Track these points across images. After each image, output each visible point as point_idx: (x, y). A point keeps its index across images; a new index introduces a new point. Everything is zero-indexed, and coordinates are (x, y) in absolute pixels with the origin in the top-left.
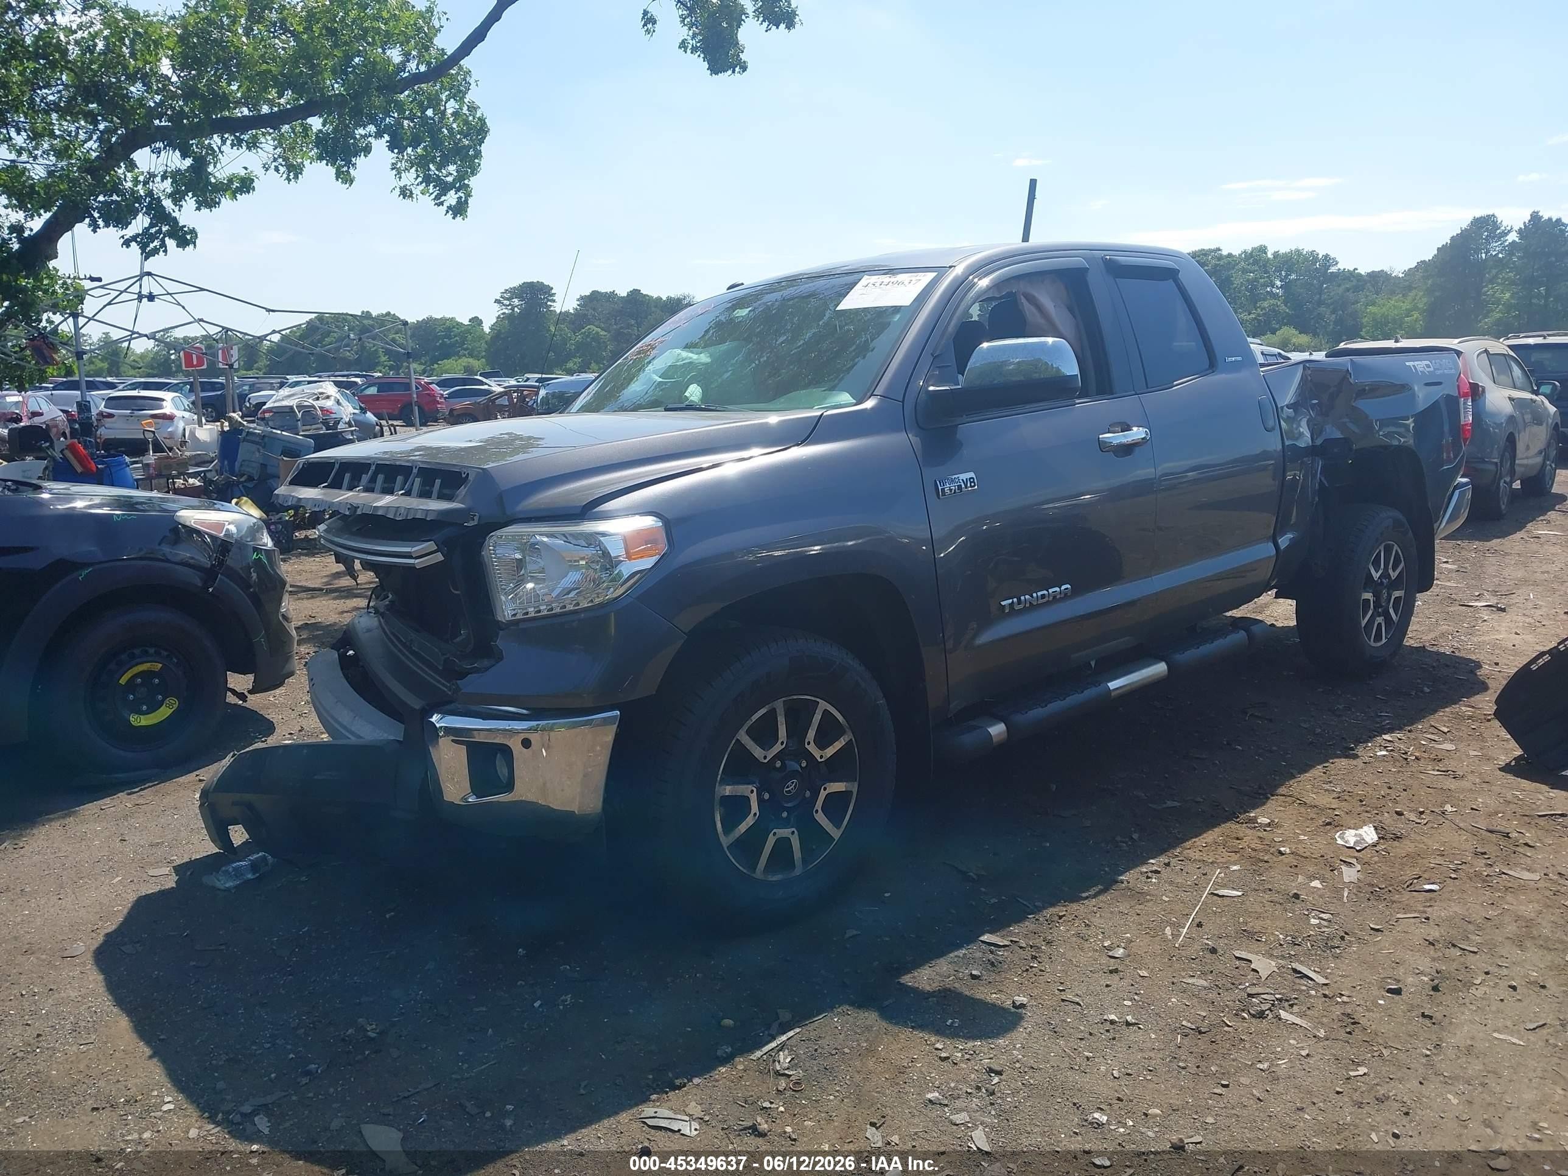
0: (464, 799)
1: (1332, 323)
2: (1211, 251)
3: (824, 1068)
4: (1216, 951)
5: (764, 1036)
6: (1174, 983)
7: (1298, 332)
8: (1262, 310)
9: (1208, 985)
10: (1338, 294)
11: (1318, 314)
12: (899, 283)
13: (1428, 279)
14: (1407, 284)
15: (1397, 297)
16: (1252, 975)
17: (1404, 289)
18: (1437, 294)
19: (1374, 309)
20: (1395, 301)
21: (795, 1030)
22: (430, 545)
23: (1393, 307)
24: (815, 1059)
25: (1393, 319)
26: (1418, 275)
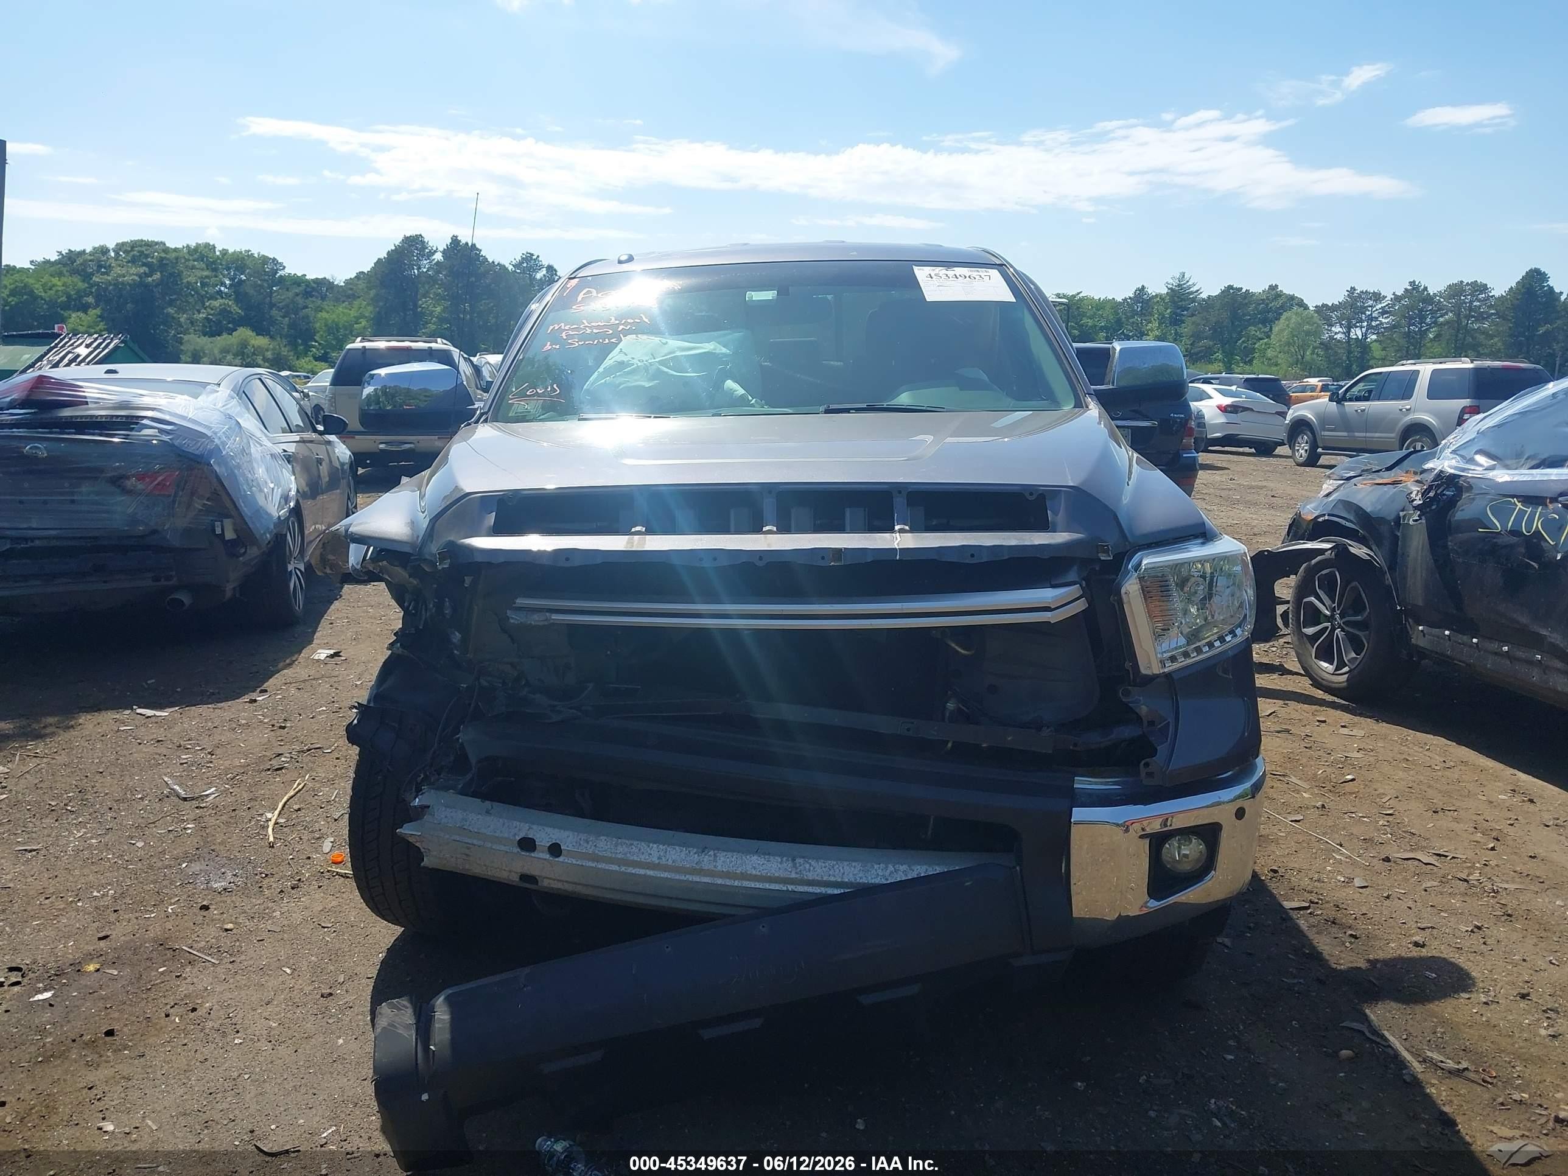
0: (1145, 905)
3: (1464, 1050)
4: (1387, 860)
5: (1386, 1050)
6: (1426, 891)
7: (255, 334)
8: (212, 309)
9: (1439, 884)
10: (288, 298)
11: (271, 317)
12: (969, 277)
13: (370, 290)
14: (350, 292)
15: (344, 305)
16: (1435, 868)
17: (348, 297)
18: (381, 304)
19: (324, 315)
20: (343, 308)
21: (1386, 1034)
22: (1074, 590)
23: (342, 314)
24: (1444, 1048)
25: (344, 325)
26: (362, 285)
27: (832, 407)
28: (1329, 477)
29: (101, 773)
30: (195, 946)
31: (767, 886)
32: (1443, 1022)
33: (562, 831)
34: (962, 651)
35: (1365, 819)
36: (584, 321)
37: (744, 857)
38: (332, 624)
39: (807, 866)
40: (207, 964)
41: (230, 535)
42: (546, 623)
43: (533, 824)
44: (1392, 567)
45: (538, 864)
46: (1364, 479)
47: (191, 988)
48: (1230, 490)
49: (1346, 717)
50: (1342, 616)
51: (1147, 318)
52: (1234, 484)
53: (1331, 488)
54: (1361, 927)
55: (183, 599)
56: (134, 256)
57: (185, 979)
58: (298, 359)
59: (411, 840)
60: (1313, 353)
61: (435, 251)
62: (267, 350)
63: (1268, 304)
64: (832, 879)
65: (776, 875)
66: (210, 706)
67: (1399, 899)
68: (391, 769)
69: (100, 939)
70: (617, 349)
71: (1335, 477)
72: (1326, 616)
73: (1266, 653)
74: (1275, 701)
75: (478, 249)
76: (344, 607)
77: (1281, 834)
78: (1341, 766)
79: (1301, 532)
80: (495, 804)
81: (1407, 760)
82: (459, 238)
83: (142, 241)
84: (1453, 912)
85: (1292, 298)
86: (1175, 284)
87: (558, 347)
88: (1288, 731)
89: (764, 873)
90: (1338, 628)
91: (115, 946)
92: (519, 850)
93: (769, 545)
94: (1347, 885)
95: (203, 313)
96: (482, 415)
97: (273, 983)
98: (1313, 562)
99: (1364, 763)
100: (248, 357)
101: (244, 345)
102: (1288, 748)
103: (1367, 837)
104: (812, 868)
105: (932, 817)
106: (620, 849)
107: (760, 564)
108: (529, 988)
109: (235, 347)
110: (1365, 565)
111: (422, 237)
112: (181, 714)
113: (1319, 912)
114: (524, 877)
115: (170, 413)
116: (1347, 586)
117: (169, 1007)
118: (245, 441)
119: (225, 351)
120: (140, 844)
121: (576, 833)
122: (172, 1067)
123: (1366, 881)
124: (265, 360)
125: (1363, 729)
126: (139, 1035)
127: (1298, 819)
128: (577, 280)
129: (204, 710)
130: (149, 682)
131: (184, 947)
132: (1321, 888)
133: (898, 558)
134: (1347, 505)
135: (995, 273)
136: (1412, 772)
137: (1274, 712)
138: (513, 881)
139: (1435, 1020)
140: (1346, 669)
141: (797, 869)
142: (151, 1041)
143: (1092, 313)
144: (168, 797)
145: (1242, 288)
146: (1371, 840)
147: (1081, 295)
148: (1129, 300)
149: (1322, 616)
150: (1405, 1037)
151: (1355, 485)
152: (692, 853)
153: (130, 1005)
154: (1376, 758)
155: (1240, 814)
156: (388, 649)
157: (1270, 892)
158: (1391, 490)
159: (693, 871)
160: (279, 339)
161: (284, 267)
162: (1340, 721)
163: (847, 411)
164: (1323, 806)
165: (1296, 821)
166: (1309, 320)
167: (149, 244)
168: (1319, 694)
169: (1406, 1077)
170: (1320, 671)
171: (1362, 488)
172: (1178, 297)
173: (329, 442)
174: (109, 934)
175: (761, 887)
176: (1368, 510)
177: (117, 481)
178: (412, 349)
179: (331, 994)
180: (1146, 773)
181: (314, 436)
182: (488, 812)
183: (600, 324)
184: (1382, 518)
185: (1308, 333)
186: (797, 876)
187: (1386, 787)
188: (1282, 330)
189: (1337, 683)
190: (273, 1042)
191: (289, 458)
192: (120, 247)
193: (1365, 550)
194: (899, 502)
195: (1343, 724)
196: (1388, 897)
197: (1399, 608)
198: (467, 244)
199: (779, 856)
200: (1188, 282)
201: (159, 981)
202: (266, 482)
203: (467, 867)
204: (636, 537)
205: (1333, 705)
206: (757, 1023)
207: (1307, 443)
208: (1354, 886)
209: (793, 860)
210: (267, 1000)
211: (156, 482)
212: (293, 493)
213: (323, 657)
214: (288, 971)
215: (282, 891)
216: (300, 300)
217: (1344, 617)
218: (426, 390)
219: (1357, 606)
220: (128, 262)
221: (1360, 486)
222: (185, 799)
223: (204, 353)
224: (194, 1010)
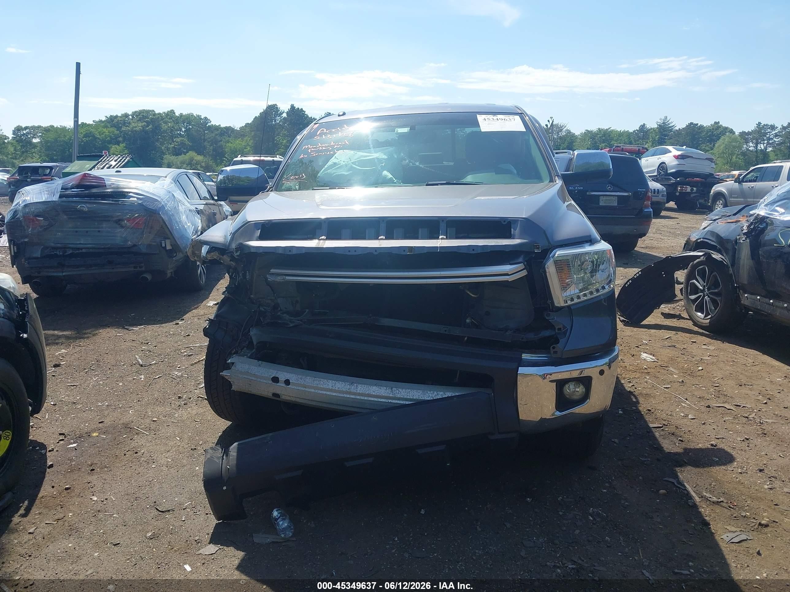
0: (553, 415)
1: (211, 151)
2: (150, 111)
3: (723, 493)
4: (709, 407)
5: (683, 491)
6: (725, 421)
7: (196, 154)
8: (177, 143)
9: (732, 419)
10: (213, 136)
11: (204, 145)
12: (504, 119)
13: (252, 132)
14: (242, 133)
15: (239, 140)
16: (733, 411)
17: (241, 135)
18: (257, 139)
19: (230, 144)
20: (239, 141)
21: (686, 484)
22: (521, 266)
23: (238, 144)
24: (713, 492)
25: (239, 150)
26: (248, 130)
27: (430, 183)
28: (706, 220)
29: (107, 353)
30: (140, 427)
31: (379, 400)
32: (716, 480)
33: (291, 374)
34: (473, 295)
35: (703, 388)
36: (319, 144)
37: (370, 387)
38: (218, 290)
39: (398, 391)
40: (144, 434)
41: (169, 247)
42: (283, 281)
43: (278, 371)
44: (733, 265)
45: (280, 389)
46: (722, 220)
47: (136, 444)
48: (676, 229)
49: (708, 340)
50: (708, 289)
51: (646, 141)
52: (679, 226)
53: (706, 225)
54: (686, 437)
55: (148, 277)
56: (140, 117)
57: (134, 440)
58: (217, 167)
59: (226, 377)
60: (736, 158)
61: (283, 112)
62: (202, 162)
63: (713, 132)
64: (408, 397)
65: (383, 395)
66: (158, 325)
67: (710, 425)
68: (222, 348)
69: (100, 423)
70: (334, 157)
71: (708, 219)
72: (701, 290)
73: (674, 309)
74: (671, 332)
75: (304, 111)
76: (225, 283)
77: (658, 394)
78: (697, 363)
79: (690, 247)
80: (263, 362)
81: (734, 361)
82: (294, 106)
83: (144, 110)
84: (737, 432)
85: (726, 128)
86: (661, 123)
87: (306, 156)
88: (674, 346)
89: (378, 394)
90: (706, 296)
91: (106, 426)
92: (272, 382)
93: (380, 245)
94: (685, 418)
95: (173, 144)
96: (270, 188)
97: (171, 443)
98: (695, 262)
99: (710, 362)
100: (193, 166)
101: (192, 159)
102: (672, 354)
103: (701, 396)
104: (399, 392)
105: (459, 371)
106: (315, 382)
107: (376, 253)
108: (271, 442)
109: (187, 161)
110: (720, 263)
111: (277, 105)
112: (144, 329)
113: (667, 429)
114: (275, 395)
115: (142, 190)
116: (711, 275)
117: (126, 451)
118: (176, 203)
119: (183, 163)
120: (121, 384)
121: (296, 375)
122: (124, 476)
123: (695, 416)
124: (201, 167)
125: (715, 346)
126: (112, 463)
127: (668, 387)
128: (318, 124)
129: (155, 327)
130: (132, 315)
131: (135, 427)
132: (671, 418)
133: (439, 251)
134: (712, 233)
135: (517, 118)
136: (734, 367)
137: (669, 337)
138: (270, 396)
139: (712, 479)
140: (710, 316)
141: (393, 392)
142: (117, 465)
143: (616, 138)
144: (135, 364)
145: (698, 124)
146: (703, 397)
147: (611, 129)
148: (636, 132)
149: (699, 290)
150: (695, 486)
151: (717, 223)
152: (347, 385)
153: (109, 450)
154: (717, 360)
155: (602, 372)
156: (222, 294)
157: (645, 419)
158: (733, 226)
159: (347, 393)
160: (208, 157)
161: (211, 122)
162: (704, 342)
163: (437, 184)
164: (683, 381)
165: (667, 388)
166: (735, 140)
167: (148, 112)
168: (696, 329)
169: (690, 504)
170: (697, 318)
171: (721, 224)
172: (663, 129)
173: (221, 205)
174: (103, 421)
175: (376, 400)
176: (722, 236)
177: (119, 222)
178: (264, 161)
179: (195, 449)
180: (554, 352)
181: (212, 202)
182: (260, 366)
183: (326, 145)
184: (729, 239)
185: (734, 147)
186: (393, 396)
187: (719, 373)
188: (720, 146)
189: (705, 323)
190: (169, 467)
191: (199, 212)
192: (134, 113)
193: (720, 256)
194: (443, 226)
195: (704, 343)
196: (704, 424)
197: (736, 285)
198: (298, 108)
199: (385, 387)
200: (668, 121)
201: (123, 441)
202: (186, 223)
203: (250, 390)
204: (322, 241)
205: (702, 334)
206: (370, 460)
207: (722, 205)
208: (688, 418)
209: (392, 389)
210: (168, 450)
211: (135, 222)
212: (200, 228)
213: (211, 305)
214: (178, 439)
215: (179, 406)
216: (219, 138)
217: (710, 290)
218: (248, 177)
219: (716, 285)
220: (138, 121)
221: (720, 224)
222: (142, 366)
223: (173, 163)
224: (136, 453)
